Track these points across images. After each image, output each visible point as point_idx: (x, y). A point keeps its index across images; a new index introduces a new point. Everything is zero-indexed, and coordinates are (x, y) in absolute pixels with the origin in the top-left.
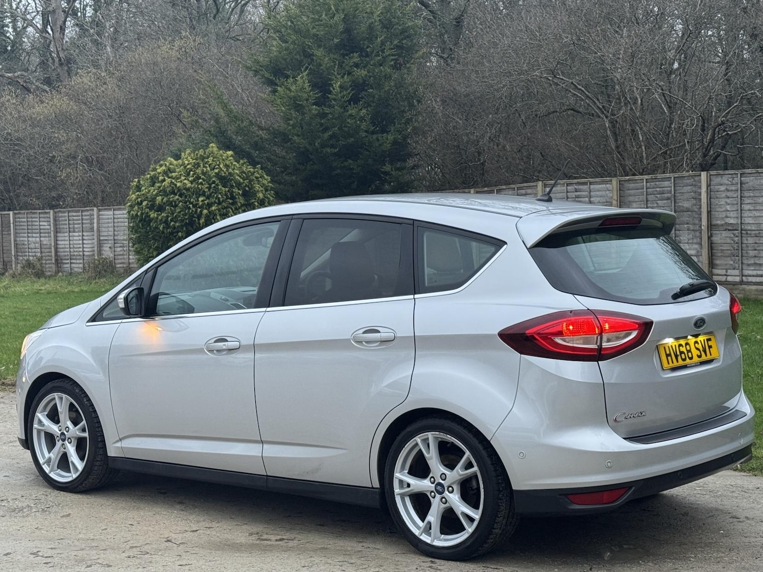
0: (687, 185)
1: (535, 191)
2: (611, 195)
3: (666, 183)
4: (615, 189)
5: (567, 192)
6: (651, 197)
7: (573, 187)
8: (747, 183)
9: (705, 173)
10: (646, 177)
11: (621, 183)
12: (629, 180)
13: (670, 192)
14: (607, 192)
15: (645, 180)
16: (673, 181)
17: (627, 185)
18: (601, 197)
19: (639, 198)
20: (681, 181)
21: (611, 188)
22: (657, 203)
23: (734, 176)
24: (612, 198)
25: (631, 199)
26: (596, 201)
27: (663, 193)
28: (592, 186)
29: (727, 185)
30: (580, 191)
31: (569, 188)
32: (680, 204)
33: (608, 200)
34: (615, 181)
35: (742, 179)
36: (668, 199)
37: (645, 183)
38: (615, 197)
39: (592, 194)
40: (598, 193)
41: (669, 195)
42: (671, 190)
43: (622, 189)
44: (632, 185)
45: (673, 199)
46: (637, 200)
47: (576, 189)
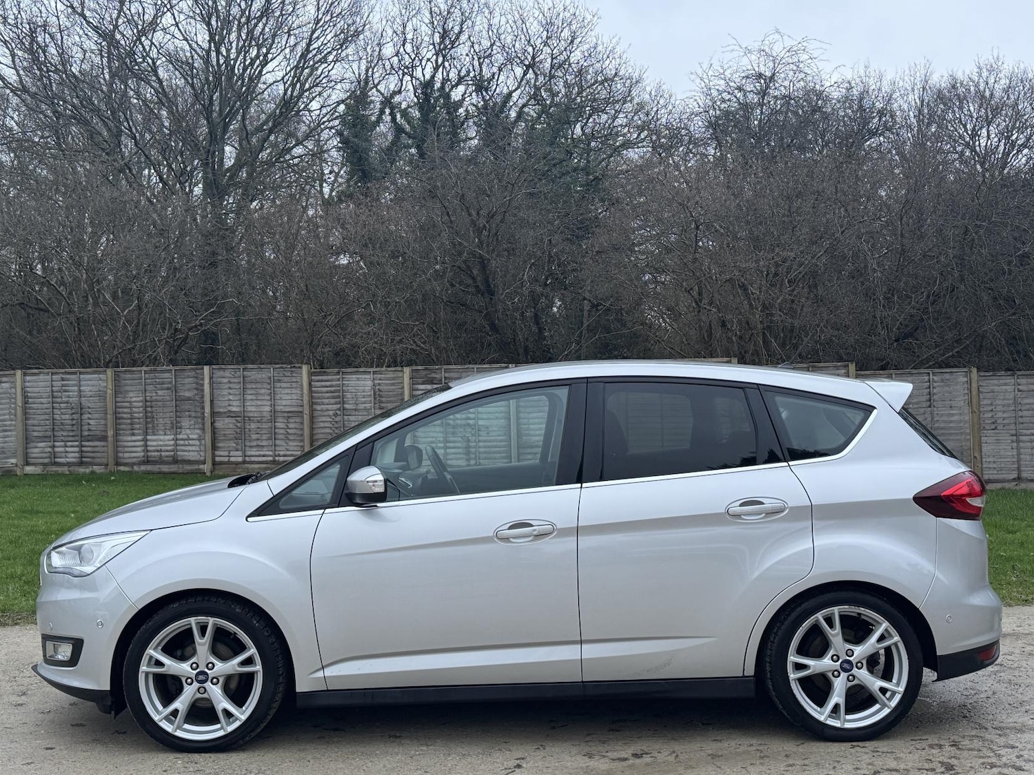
0: (189, 377)
1: (12, 380)
2: (105, 384)
3: (167, 375)
4: (110, 380)
5: (52, 381)
6: (148, 388)
7: (59, 377)
8: (250, 376)
9: (208, 366)
10: (144, 368)
11: (117, 375)
12: (125, 371)
13: (171, 383)
14: (100, 382)
15: (143, 372)
16: (173, 373)
17: (122, 375)
18: (92, 386)
19: (136, 388)
20: (182, 374)
21: (105, 379)
22: (156, 393)
23: (236, 370)
24: (106, 387)
25: (128, 388)
26: (87, 390)
27: (163, 384)
28: (82, 376)
29: (230, 377)
30: (68, 380)
31: (53, 377)
32: (181, 394)
33: (101, 389)
34: (110, 372)
35: (244, 373)
36: (168, 389)
37: (143, 375)
38: (110, 387)
39: (82, 383)
40: (89, 382)
41: (170, 386)
42: (172, 382)
43: (117, 379)
44: (128, 376)
45: (174, 389)
46: (134, 389)
47: (62, 378)
